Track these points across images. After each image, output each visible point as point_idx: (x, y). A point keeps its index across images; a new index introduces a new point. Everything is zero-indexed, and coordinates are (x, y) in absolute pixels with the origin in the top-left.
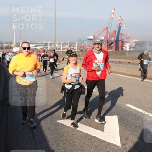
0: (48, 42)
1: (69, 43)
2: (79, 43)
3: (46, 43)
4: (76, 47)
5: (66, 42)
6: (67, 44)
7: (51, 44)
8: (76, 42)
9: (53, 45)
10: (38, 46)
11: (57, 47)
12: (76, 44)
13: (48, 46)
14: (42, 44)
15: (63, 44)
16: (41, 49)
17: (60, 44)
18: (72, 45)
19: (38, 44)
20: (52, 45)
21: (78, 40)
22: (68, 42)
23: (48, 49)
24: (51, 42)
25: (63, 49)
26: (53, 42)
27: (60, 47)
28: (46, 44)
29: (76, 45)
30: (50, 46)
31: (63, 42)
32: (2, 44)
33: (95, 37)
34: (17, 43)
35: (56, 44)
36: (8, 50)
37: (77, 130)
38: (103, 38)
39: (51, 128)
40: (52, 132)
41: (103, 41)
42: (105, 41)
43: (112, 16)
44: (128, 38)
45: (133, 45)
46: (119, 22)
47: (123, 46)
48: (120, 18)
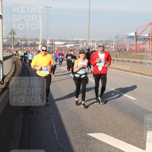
0: (80, 40)
3: (78, 40)
4: (113, 45)
5: (102, 40)
6: (102, 42)
7: (83, 41)
9: (86, 43)
10: (67, 44)
12: (113, 42)
13: (79, 44)
14: (73, 41)
15: (97, 42)
16: (71, 47)
17: (93, 41)
18: (108, 43)
19: (67, 42)
20: (84, 43)
21: (116, 38)
22: (104, 40)
23: (79, 48)
24: (83, 39)
26: (85, 40)
28: (77, 42)
29: (114, 44)
30: (82, 44)
31: (98, 40)
32: (26, 40)
33: (138, 34)
34: (43, 40)
35: (89, 42)
36: (33, 48)
37: (112, 146)
38: (147, 35)
39: (81, 142)
40: (82, 147)
41: (146, 39)
42: (149, 39)
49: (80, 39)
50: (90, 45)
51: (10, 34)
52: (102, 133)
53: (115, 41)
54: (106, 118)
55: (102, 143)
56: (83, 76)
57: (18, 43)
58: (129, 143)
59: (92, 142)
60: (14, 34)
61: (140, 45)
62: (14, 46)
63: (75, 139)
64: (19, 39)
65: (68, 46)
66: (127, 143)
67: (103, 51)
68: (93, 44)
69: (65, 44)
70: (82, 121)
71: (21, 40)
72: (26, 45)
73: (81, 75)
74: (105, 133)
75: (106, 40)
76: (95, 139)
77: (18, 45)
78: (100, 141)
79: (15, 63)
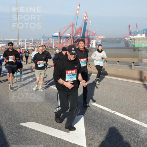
1: (34, 40)
2: (43, 40)
3: (9, 40)
5: (30, 40)
6: (31, 41)
8: (41, 39)
9: (16, 42)
11: (20, 45)
12: (41, 41)
14: (4, 41)
15: (26, 42)
16: (3, 46)
17: (23, 41)
18: (36, 42)
21: (43, 37)
22: (32, 40)
24: (13, 39)
25: (26, 47)
26: (15, 40)
27: (24, 44)
29: (41, 43)
31: (27, 40)
33: (61, 34)
35: (19, 42)
37: (41, 132)
38: (69, 35)
39: (13, 132)
40: (15, 136)
41: (68, 38)
42: (71, 38)
43: (78, 12)
44: (94, 35)
45: (100, 41)
46: (85, 18)
47: (89, 43)
48: (85, 15)
49: (11, 39)
50: (21, 44)
52: (32, 121)
53: (42, 40)
54: (36, 109)
55: (33, 130)
58: (55, 129)
59: (23, 131)
61: (63, 43)
63: (8, 130)
66: (54, 128)
68: (23, 43)
70: (14, 113)
74: (35, 122)
75: (34, 39)
76: (27, 127)
78: (31, 129)
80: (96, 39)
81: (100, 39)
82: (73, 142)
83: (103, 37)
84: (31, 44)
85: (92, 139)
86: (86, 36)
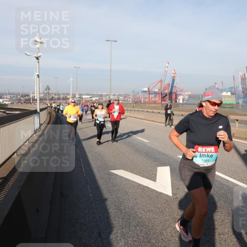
1: (124, 95)
2: (133, 95)
4: (130, 98)
6: (121, 95)
7: (106, 95)
8: (131, 94)
11: (112, 98)
12: (130, 96)
14: (98, 95)
15: (117, 96)
16: (97, 100)
17: (114, 95)
18: (126, 97)
19: (93, 96)
21: (133, 92)
23: (103, 100)
24: (106, 93)
28: (101, 96)
31: (118, 94)
32: (59, 95)
33: (150, 89)
34: (73, 95)
35: (111, 96)
36: (65, 101)
38: (157, 90)
41: (157, 93)
42: (159, 93)
43: (166, 69)
44: (181, 91)
45: (187, 97)
46: (173, 75)
47: (176, 98)
48: (173, 72)
51: (46, 89)
52: (122, 169)
55: (122, 177)
56: (102, 123)
57: (53, 97)
58: (143, 177)
59: (113, 177)
60: (49, 89)
61: (152, 98)
62: (49, 100)
64: (53, 93)
65: (94, 99)
67: (118, 104)
69: (91, 98)
71: (55, 95)
72: (59, 99)
73: (100, 122)
74: (124, 169)
76: (116, 174)
77: (52, 99)
78: (120, 176)
79: (50, 113)
80: (183, 95)
81: (187, 95)
82: (159, 191)
83: (189, 93)
84: (121, 98)
85: (178, 189)
86: (173, 91)
